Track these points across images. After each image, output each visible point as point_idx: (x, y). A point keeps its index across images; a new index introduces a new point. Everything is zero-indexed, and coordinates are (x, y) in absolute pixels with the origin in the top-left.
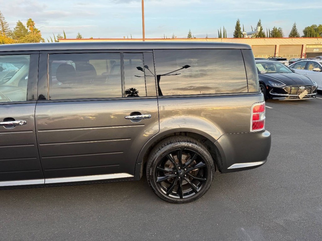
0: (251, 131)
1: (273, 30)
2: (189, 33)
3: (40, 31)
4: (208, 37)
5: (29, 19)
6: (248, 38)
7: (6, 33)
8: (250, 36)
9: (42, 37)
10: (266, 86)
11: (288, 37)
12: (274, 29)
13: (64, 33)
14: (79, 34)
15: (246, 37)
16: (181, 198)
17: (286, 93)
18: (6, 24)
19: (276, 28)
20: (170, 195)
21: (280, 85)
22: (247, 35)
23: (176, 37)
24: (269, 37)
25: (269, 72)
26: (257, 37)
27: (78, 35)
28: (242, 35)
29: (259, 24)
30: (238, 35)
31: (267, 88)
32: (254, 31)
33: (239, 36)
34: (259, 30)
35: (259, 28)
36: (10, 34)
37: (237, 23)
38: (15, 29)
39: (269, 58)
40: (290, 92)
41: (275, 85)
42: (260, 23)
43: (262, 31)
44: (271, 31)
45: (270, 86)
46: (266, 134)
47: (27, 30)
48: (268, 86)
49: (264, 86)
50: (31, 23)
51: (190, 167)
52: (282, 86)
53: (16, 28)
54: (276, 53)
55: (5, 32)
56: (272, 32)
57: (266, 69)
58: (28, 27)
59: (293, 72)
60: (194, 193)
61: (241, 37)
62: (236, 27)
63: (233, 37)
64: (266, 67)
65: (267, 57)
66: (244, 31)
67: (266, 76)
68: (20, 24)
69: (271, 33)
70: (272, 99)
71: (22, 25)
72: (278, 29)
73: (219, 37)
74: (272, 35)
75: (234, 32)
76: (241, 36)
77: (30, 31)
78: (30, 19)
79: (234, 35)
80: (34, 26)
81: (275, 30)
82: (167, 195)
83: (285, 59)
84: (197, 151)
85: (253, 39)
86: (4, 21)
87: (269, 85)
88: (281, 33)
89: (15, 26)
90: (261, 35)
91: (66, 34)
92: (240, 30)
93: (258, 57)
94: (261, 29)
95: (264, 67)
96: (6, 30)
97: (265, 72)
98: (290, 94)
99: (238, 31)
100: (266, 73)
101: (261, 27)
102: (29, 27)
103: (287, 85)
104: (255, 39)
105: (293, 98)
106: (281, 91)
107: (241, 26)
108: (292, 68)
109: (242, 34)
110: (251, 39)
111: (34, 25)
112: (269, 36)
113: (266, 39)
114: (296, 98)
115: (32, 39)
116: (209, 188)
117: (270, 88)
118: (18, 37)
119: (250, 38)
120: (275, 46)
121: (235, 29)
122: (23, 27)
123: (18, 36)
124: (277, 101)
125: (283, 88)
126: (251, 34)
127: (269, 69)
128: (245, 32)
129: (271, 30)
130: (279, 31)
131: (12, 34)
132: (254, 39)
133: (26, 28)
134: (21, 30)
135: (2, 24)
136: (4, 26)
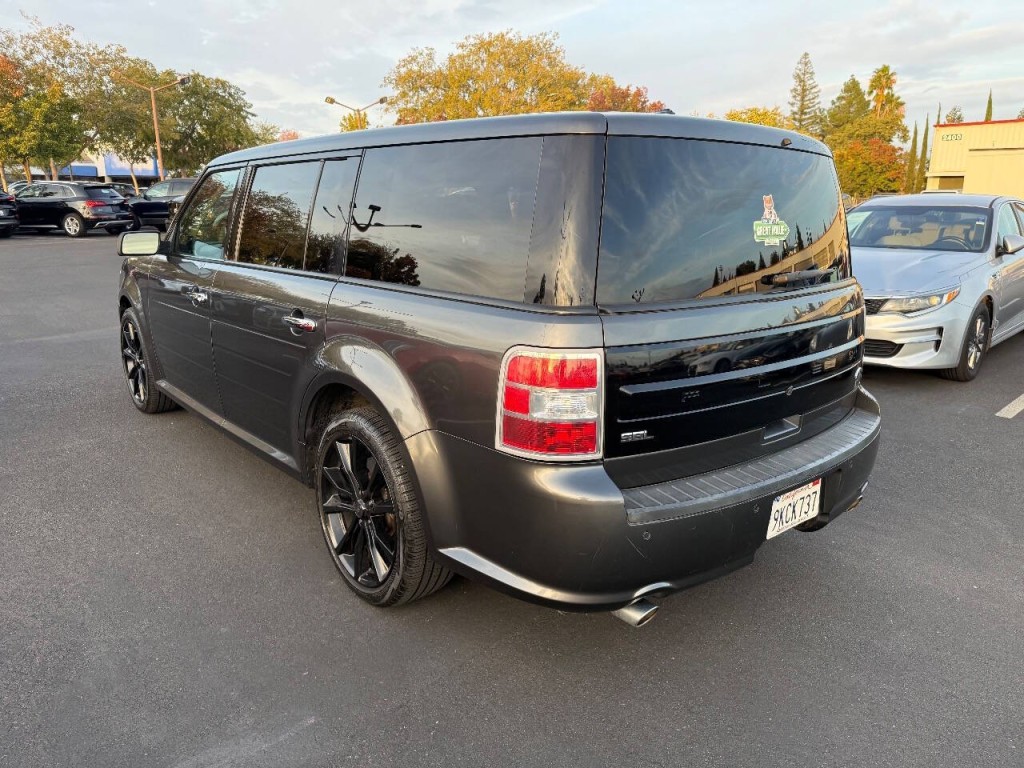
3: (902, 104)
5: (880, 67)
7: (808, 116)
9: (903, 122)
13: (990, 102)
18: (813, 91)
36: (817, 119)
38: (833, 103)
47: (867, 104)
50: (884, 80)
53: (839, 98)
55: (805, 114)
58: (871, 92)
68: (853, 87)
71: (857, 90)
77: (874, 105)
78: (885, 69)
86: (811, 82)
89: (838, 93)
96: (809, 108)
102: (876, 92)
111: (892, 86)
118: (837, 126)
122: (859, 95)
123: (837, 123)
131: (821, 120)
133: (867, 98)
134: (850, 104)
135: (803, 92)
136: (806, 99)
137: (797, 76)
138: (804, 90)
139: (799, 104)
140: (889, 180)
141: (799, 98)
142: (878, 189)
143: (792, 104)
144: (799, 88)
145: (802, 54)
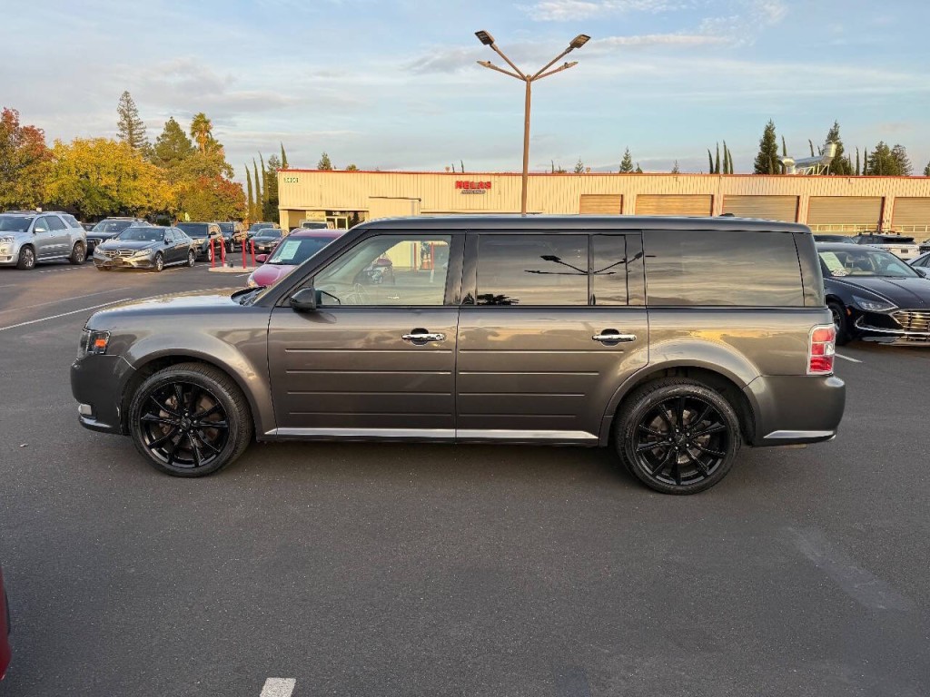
0: (808, 372)
1: (876, 150)
2: (626, 158)
3: (221, 146)
4: (680, 170)
5: (198, 114)
6: (799, 176)
7: (137, 149)
8: (805, 170)
9: (226, 161)
10: (844, 308)
11: (921, 173)
12: (879, 148)
14: (325, 157)
15: (794, 172)
16: (678, 484)
17: (899, 327)
18: (140, 126)
19: (886, 147)
20: (658, 477)
21: (883, 307)
22: (797, 167)
23: (588, 169)
24: (864, 173)
25: (855, 273)
26: (825, 173)
27: (321, 158)
28: (781, 167)
29: (833, 136)
30: (769, 166)
31: (849, 313)
32: (817, 154)
33: (771, 169)
34: (832, 154)
35: (833, 147)
36: (147, 152)
37: (766, 132)
38: (159, 139)
39: (860, 235)
40: (909, 325)
41: (870, 307)
42: (837, 133)
43: (843, 155)
44: (869, 154)
45: (858, 308)
46: (836, 382)
47: (190, 142)
48: (851, 308)
49: (841, 310)
50: (203, 125)
51: (695, 432)
52: (890, 309)
53: (163, 136)
54: (884, 219)
55: (135, 146)
56: (873, 157)
57: (849, 265)
58: (193, 134)
59: (921, 277)
60: (702, 478)
61: (776, 173)
62: (763, 144)
63: (753, 170)
64: (848, 261)
65: (854, 230)
66: (785, 154)
67: (847, 283)
68: (173, 127)
69: (869, 159)
70: (861, 340)
71: (178, 130)
72: (891, 148)
73: (711, 172)
74: (871, 166)
75: (757, 155)
76: (778, 168)
77: (197, 145)
78: (202, 116)
79: (756, 167)
80: (208, 132)
81: (881, 150)
82: (654, 476)
83: (909, 240)
84: (711, 402)
85: (811, 179)
86: (136, 118)
87: (854, 305)
88: (900, 160)
89: (161, 131)
90: (839, 167)
91: (286, 154)
92: (774, 151)
93: (829, 231)
94: (839, 151)
95: (843, 261)
96: (138, 141)
97: (845, 273)
98: (908, 330)
99: (768, 153)
100: (847, 276)
101: (839, 145)
102: (197, 134)
103: (900, 308)
104: (820, 179)
105: (918, 340)
106: (884, 321)
107: (778, 142)
108: (921, 265)
109: (780, 162)
110: (806, 179)
111: (211, 131)
112: (865, 169)
113: (853, 180)
114: (925, 341)
115: (203, 166)
116: (729, 470)
117: (857, 312)
118: (165, 160)
119: (805, 176)
120: (880, 200)
121: (759, 150)
122: (181, 134)
123: (165, 157)
124: (875, 347)
125: (891, 314)
126: (807, 165)
127: (856, 265)
128: (791, 158)
129: (872, 150)
130: (895, 156)
131: (150, 153)
132: (817, 179)
133: (188, 136)
134: (174, 142)
135: (130, 125)
136: (134, 132)
137: (122, 111)
138: (130, 124)
139: (127, 137)
140: (237, 210)
141: (127, 131)
142: (229, 217)
143: (122, 136)
144: (125, 122)
145: (123, 92)
